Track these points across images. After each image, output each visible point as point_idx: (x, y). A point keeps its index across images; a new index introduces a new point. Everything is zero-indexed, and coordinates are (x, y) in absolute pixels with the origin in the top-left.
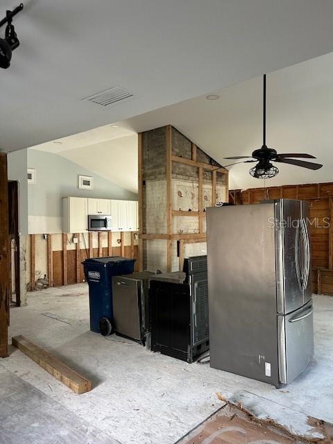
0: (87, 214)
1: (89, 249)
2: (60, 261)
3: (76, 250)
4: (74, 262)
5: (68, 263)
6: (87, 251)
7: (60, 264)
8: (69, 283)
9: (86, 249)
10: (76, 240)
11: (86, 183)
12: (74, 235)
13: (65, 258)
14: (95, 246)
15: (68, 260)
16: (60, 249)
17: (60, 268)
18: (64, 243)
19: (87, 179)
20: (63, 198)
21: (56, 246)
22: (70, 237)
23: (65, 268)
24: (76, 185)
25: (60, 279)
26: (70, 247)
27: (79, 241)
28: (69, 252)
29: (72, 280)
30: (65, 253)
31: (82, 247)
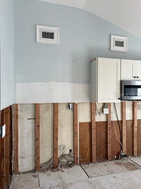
0: (119, 80)
1: (122, 121)
2: (88, 134)
3: (106, 122)
4: (103, 135)
5: (97, 137)
6: (120, 123)
7: (88, 138)
8: (99, 160)
9: (118, 121)
10: (106, 111)
12: (104, 105)
13: (94, 132)
14: (128, 117)
15: (97, 134)
16: (88, 120)
17: (88, 142)
18: (92, 114)
19: (120, 39)
20: (91, 62)
21: (84, 117)
22: (99, 107)
23: (94, 142)
25: (88, 155)
26: (100, 118)
27: (110, 111)
28: (98, 124)
29: (101, 156)
30: (94, 125)
31: (114, 118)
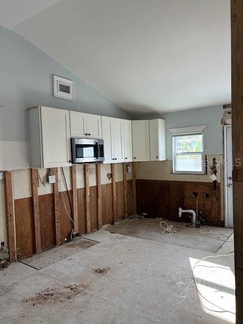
0: (69, 137)
1: (72, 191)
2: (28, 214)
3: (53, 195)
4: (50, 214)
5: (41, 217)
6: (70, 194)
7: (29, 220)
8: (46, 248)
9: (67, 192)
10: (52, 179)
11: (65, 89)
12: (50, 172)
13: (36, 210)
14: (79, 185)
15: (40, 212)
16: (27, 195)
17: (29, 226)
18: (33, 185)
20: (28, 109)
21: (21, 191)
22: (42, 173)
23: (37, 225)
24: (49, 90)
25: (29, 245)
26: (44, 190)
27: (57, 180)
28: (41, 199)
29: (48, 242)
30: (36, 201)
31: (62, 188)
